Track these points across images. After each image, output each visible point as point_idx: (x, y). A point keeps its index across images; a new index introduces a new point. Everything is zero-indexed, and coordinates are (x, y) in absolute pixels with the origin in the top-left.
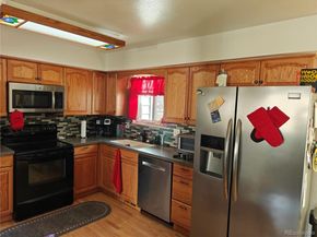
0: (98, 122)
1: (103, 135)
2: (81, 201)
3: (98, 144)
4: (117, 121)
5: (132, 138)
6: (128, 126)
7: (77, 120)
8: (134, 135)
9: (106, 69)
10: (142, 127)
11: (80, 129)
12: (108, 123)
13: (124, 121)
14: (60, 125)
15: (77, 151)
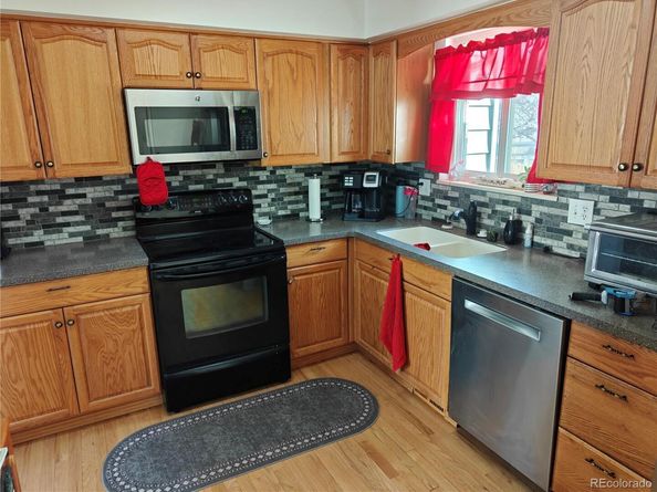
0: (349, 182)
1: (362, 215)
2: (310, 374)
3: (348, 239)
4: (396, 176)
5: (437, 223)
6: (426, 189)
7: (300, 177)
8: (441, 214)
9: (366, 34)
10: (466, 192)
11: (306, 200)
12: (372, 182)
13: (416, 175)
14: (261, 189)
15: (294, 257)
